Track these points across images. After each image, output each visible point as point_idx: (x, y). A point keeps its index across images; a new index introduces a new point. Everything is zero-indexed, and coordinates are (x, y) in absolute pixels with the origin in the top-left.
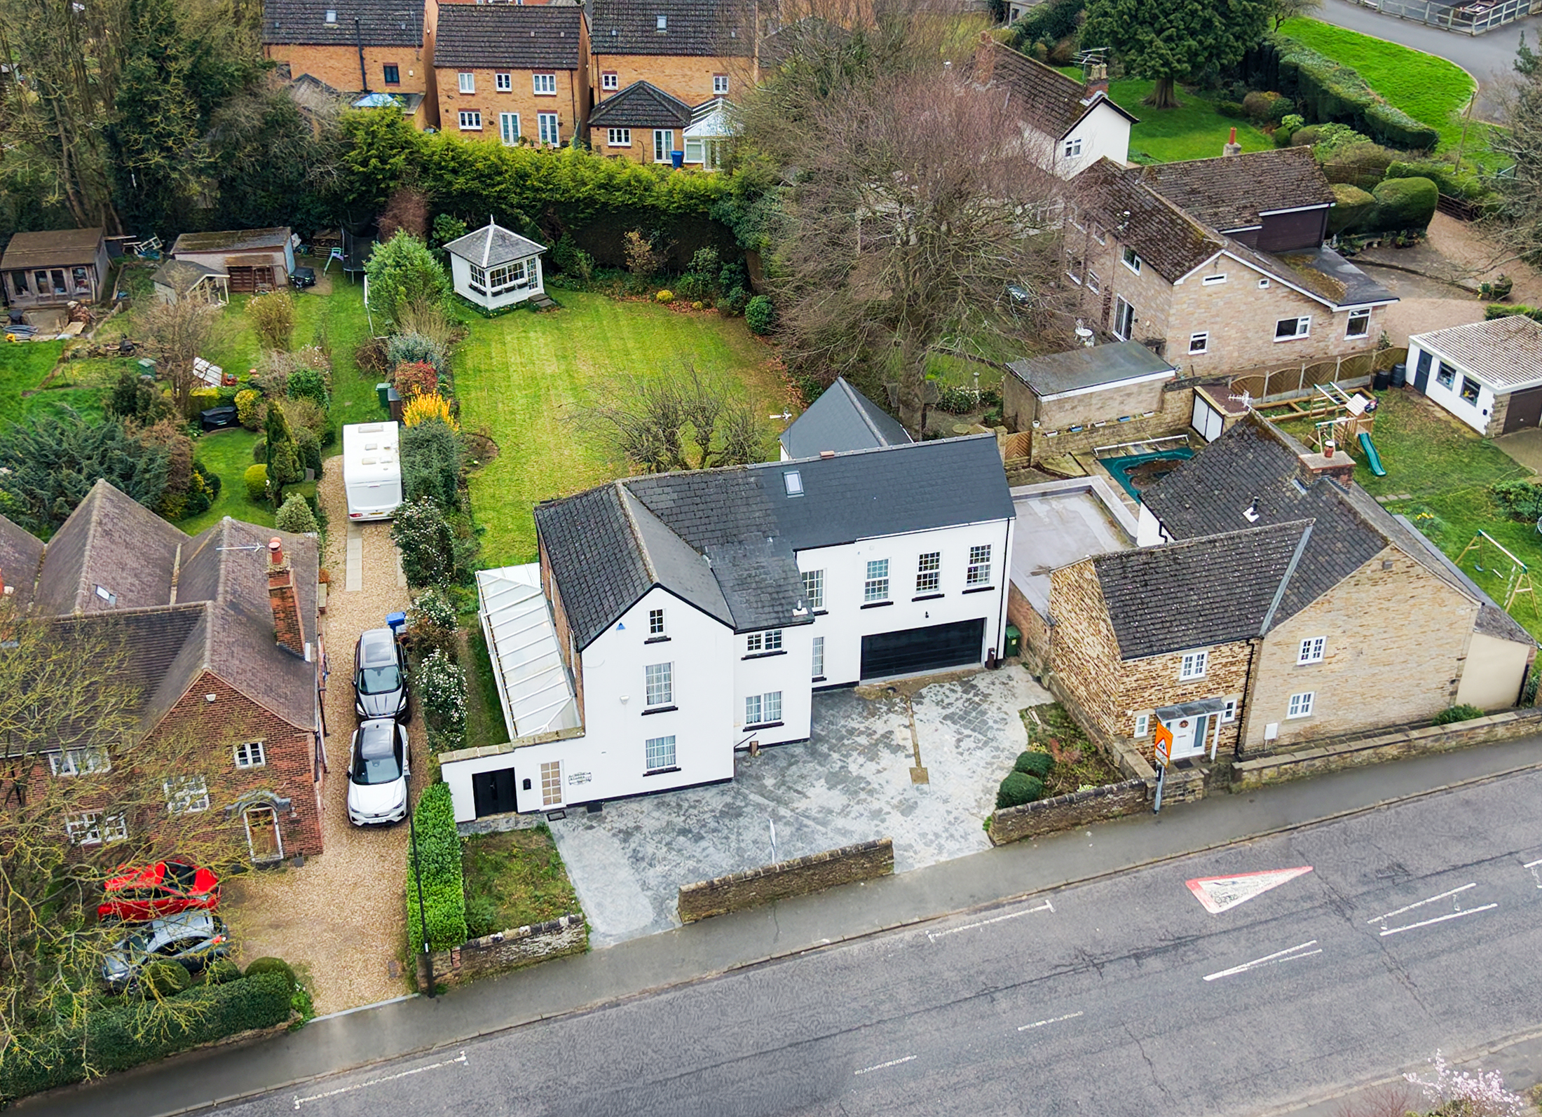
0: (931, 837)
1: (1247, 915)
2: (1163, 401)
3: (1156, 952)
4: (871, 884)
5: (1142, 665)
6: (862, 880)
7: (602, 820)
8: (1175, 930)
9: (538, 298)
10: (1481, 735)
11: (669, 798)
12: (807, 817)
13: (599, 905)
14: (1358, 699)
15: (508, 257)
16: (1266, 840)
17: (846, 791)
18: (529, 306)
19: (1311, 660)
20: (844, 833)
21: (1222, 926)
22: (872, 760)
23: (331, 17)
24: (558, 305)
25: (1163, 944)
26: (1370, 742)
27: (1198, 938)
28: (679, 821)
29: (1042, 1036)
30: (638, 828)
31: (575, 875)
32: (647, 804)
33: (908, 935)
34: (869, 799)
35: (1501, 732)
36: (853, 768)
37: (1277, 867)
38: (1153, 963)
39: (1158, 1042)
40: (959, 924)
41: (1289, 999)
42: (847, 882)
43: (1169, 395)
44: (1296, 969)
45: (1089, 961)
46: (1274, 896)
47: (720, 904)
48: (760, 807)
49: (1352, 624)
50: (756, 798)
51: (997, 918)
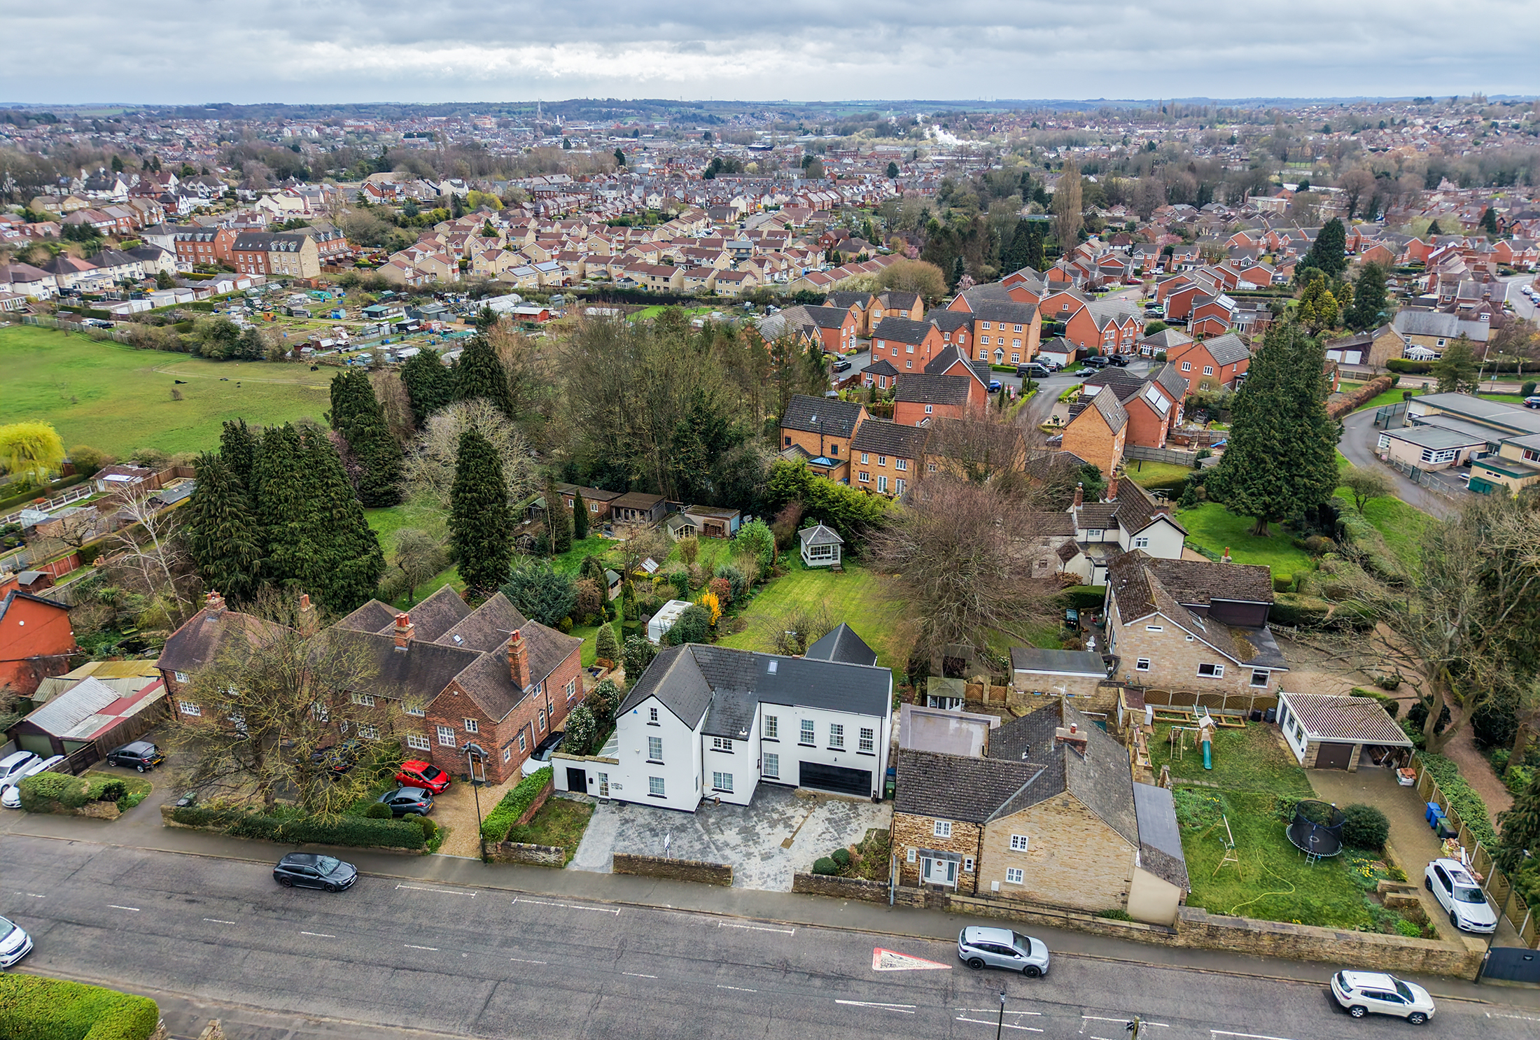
0: (765, 876)
1: (892, 978)
2: (1097, 691)
3: (824, 977)
4: (715, 888)
5: (909, 818)
6: (712, 883)
7: (621, 811)
8: (845, 970)
9: (836, 566)
10: (1122, 932)
11: (660, 812)
12: (714, 844)
13: (586, 850)
14: (1054, 884)
15: (823, 541)
16: (941, 944)
17: (743, 838)
18: (829, 569)
19: (1018, 849)
20: (725, 858)
21: (872, 978)
22: (770, 827)
23: (814, 418)
24: (844, 570)
25: (832, 975)
26: (1041, 910)
27: (854, 979)
28: (654, 823)
29: (726, 994)
30: (633, 821)
31: (588, 832)
32: (648, 810)
33: (710, 919)
34: (752, 846)
35: (1136, 935)
36: (758, 829)
37: (933, 960)
38: (817, 982)
39: (781, 1022)
40: (740, 924)
41: (872, 1030)
42: (702, 881)
43: (1101, 689)
44: (890, 1016)
45: (785, 968)
46: (916, 974)
47: (633, 869)
48: (696, 831)
49: (1045, 834)
50: (698, 826)
51: (761, 928)
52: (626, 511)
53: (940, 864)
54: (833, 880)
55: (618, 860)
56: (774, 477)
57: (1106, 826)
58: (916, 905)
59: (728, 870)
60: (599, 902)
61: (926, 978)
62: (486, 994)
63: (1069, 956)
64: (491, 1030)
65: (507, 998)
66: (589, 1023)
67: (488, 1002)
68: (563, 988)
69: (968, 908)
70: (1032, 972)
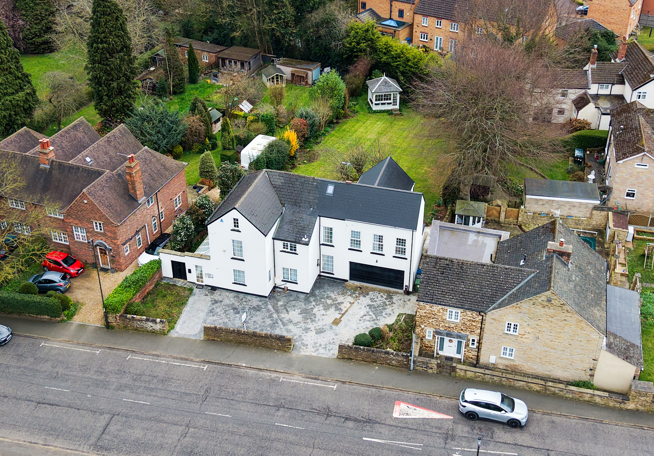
0: (318, 345)
1: (406, 423)
2: (591, 214)
3: (356, 420)
4: (279, 352)
5: (428, 306)
6: (277, 350)
7: (212, 294)
8: (372, 416)
9: (395, 110)
10: (587, 398)
11: (241, 296)
12: (281, 320)
13: (184, 322)
14: (538, 360)
15: (385, 91)
16: (447, 401)
17: (303, 317)
18: (390, 112)
19: (511, 332)
20: (288, 331)
21: (392, 423)
22: (325, 310)
24: (401, 115)
25: (362, 419)
26: (526, 379)
27: (378, 423)
28: (237, 304)
29: (281, 430)
30: (221, 301)
31: (186, 309)
32: (232, 295)
33: (274, 375)
34: (310, 323)
35: (598, 400)
36: (315, 310)
37: (439, 411)
38: (350, 424)
39: (321, 452)
40: (297, 379)
42: (270, 348)
43: (595, 212)
44: (404, 451)
45: (328, 413)
46: (425, 421)
47: (218, 337)
48: (268, 310)
49: (533, 323)
50: (270, 307)
51: (312, 383)
52: (230, 62)
53: (450, 341)
54: (368, 350)
55: (207, 330)
56: (348, 36)
57: (580, 318)
58: (430, 371)
59: (289, 340)
60: (192, 361)
61: (432, 424)
62: (104, 423)
63: (544, 414)
64: (106, 450)
65: (119, 427)
66: (178, 447)
67: (105, 430)
68: (160, 421)
69: (470, 374)
70: (514, 424)
